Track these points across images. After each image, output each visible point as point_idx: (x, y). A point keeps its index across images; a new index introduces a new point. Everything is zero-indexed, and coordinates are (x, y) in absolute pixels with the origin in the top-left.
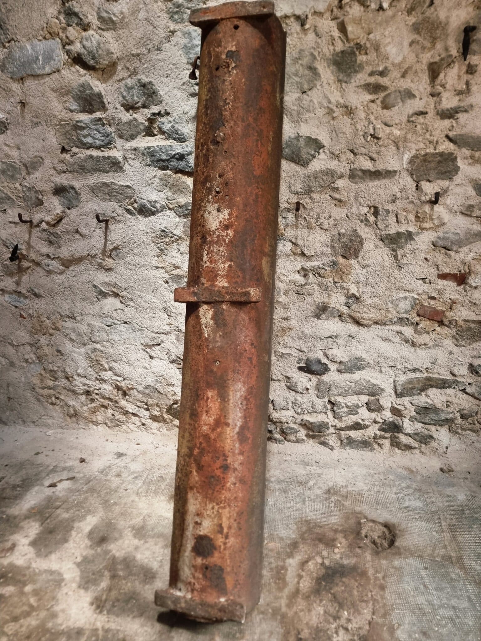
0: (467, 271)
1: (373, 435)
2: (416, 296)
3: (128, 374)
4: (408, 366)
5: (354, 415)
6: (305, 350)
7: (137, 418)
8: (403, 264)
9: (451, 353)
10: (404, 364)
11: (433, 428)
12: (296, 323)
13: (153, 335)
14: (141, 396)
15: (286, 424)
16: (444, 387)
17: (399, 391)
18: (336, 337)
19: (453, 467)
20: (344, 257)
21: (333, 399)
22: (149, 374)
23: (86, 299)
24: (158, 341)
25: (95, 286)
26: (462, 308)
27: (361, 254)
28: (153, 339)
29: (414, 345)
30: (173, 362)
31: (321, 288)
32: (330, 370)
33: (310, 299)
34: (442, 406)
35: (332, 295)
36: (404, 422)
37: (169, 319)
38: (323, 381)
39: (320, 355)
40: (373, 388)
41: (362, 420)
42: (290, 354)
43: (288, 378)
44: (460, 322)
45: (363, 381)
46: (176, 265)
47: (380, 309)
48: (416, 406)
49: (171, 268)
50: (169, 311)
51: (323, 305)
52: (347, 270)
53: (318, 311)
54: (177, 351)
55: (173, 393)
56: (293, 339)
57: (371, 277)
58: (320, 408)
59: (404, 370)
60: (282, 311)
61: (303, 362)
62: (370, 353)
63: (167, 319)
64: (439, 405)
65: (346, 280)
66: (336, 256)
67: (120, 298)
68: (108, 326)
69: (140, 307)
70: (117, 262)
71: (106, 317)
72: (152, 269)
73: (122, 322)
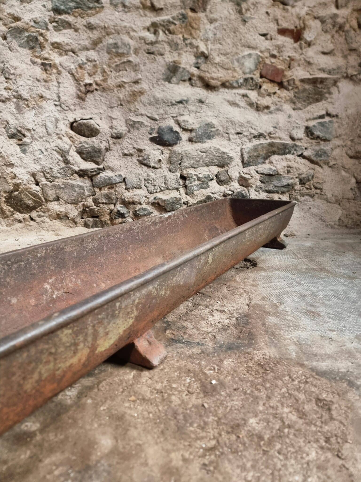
0: (302, 25)
2: (259, 53)
4: (253, 131)
5: (205, 188)
6: (157, 117)
8: (247, 18)
9: (290, 116)
10: (250, 130)
11: (276, 196)
12: (147, 86)
15: (139, 205)
16: (285, 154)
17: (246, 159)
18: (187, 101)
19: (295, 233)
20: (193, 10)
21: (185, 172)
26: (298, 68)
27: (209, 7)
29: (258, 108)
30: (12, 136)
31: (171, 47)
32: (181, 140)
33: (161, 60)
34: (284, 172)
35: (182, 54)
36: (251, 193)
37: (6, 82)
38: (175, 152)
39: (171, 123)
40: (222, 157)
41: (212, 193)
42: (142, 123)
43: (140, 151)
44: (298, 83)
45: (212, 149)
46: (16, 15)
47: (227, 69)
48: (262, 174)
49: (10, 19)
50: (7, 72)
51: (174, 65)
52: (196, 24)
53: (169, 73)
54: (17, 122)
55: (13, 175)
56: (145, 105)
57: (218, 33)
58: (172, 183)
59: (250, 137)
60: (133, 74)
61: (155, 131)
62: (219, 119)
63: (4, 82)
64: (282, 170)
65: (196, 37)
66: (185, 8)
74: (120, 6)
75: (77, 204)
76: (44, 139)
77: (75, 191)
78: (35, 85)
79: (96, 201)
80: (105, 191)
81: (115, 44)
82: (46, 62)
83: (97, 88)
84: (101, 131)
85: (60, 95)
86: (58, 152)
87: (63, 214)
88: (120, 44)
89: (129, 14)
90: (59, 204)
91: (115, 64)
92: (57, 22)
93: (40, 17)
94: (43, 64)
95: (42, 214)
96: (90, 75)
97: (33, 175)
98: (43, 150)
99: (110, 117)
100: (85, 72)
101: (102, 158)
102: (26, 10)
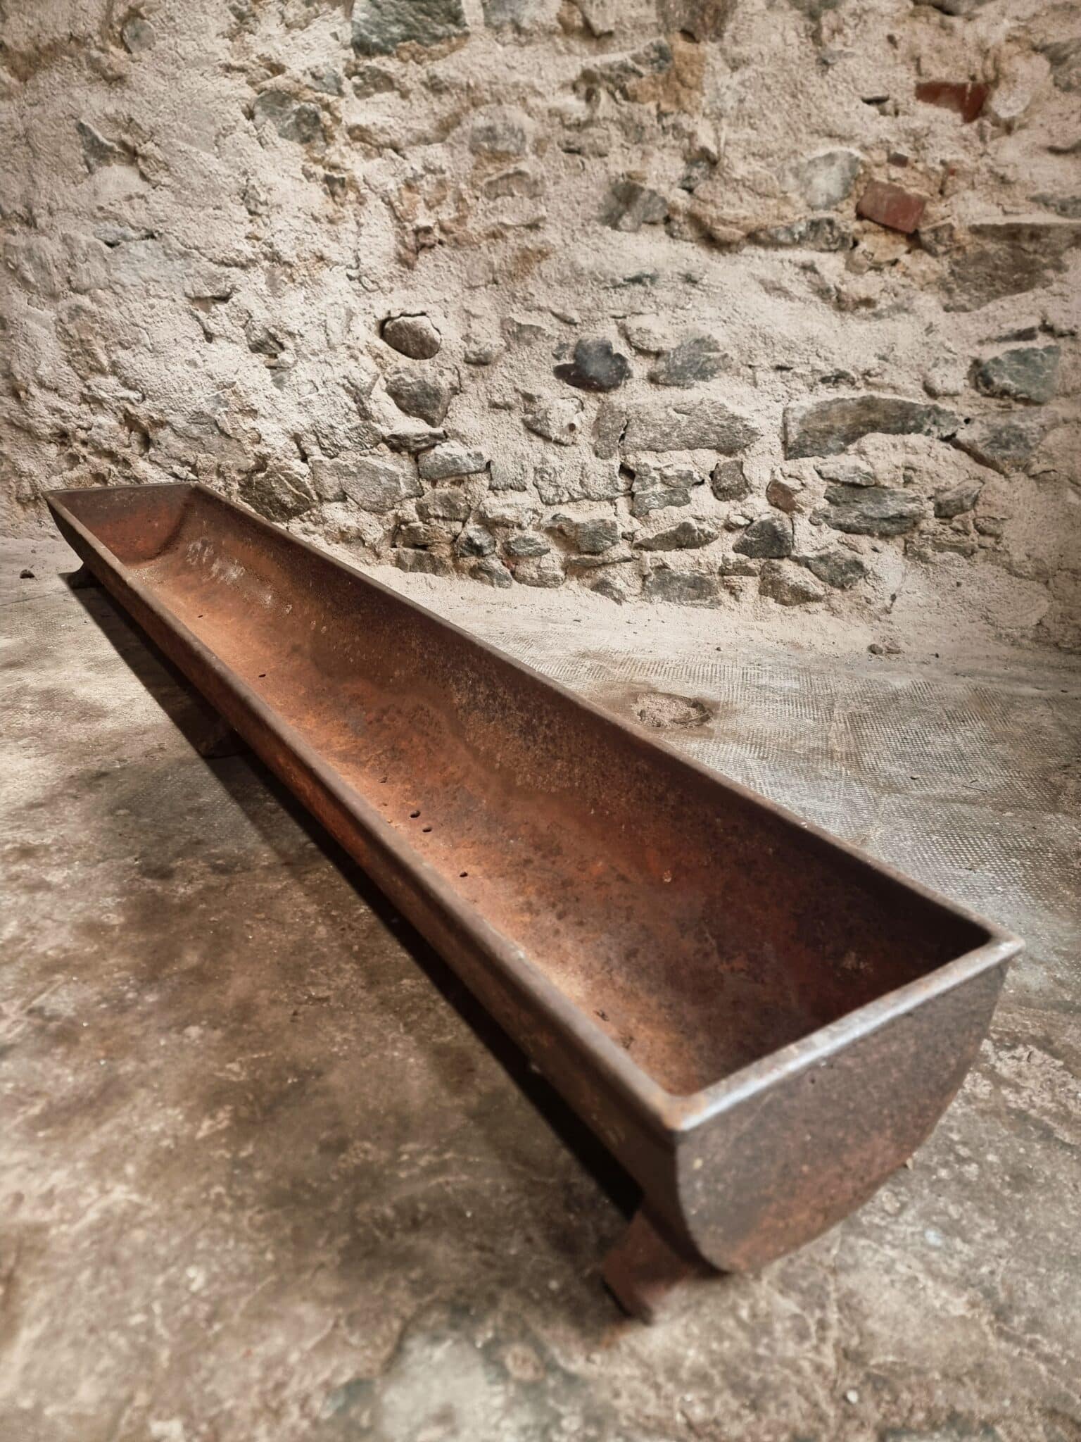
0: (991, 73)
1: (720, 563)
2: (857, 153)
3: (153, 382)
4: (821, 365)
5: (678, 504)
6: (575, 316)
8: (832, 55)
9: (930, 329)
10: (814, 360)
11: (864, 542)
12: (558, 236)
13: (214, 267)
14: (181, 445)
15: (516, 530)
16: (904, 430)
17: (793, 437)
18: (653, 278)
19: (902, 645)
20: (689, 35)
21: (631, 459)
22: (199, 380)
23: (59, 166)
24: (224, 287)
25: (82, 129)
26: (969, 194)
27: (731, 26)
28: (213, 279)
29: (842, 304)
30: (257, 348)
31: (627, 134)
32: (630, 376)
33: (597, 168)
34: (894, 480)
35: (651, 154)
36: (797, 527)
37: (251, 221)
38: (611, 408)
39: (609, 332)
40: (729, 428)
41: (697, 519)
42: (539, 329)
43: (529, 398)
44: (962, 236)
45: (706, 407)
46: (274, 61)
47: (765, 196)
48: (831, 479)
49: (263, 70)
50: (254, 198)
51: (627, 183)
52: (693, 73)
53: (614, 203)
54: (268, 315)
55: (254, 435)
56: (549, 286)
57: (750, 97)
58: (598, 485)
59: (811, 380)
60: (528, 203)
61: (568, 352)
62: (734, 328)
63: (246, 222)
64: (887, 476)
65: (689, 108)
66: (667, 32)
67: (140, 161)
68: (110, 245)
69: (185, 188)
70: (135, 55)
71: (106, 219)
72: (215, 74)
73: (143, 232)
74: (508, 28)
75: (382, 513)
76: (322, 357)
77: (380, 484)
78: (308, 230)
79: (422, 511)
80: (445, 489)
81: (490, 129)
82: (335, 175)
83: (443, 238)
84: (443, 345)
85: (361, 255)
86: (348, 391)
87: (353, 532)
88: (500, 129)
89: (528, 50)
90: (346, 509)
91: (486, 180)
92: (361, 75)
93: (326, 64)
94: (328, 180)
95: (312, 528)
96: (430, 207)
97: (297, 438)
98: (318, 383)
99: (467, 311)
100: (419, 197)
101: (440, 410)
102: (297, 46)
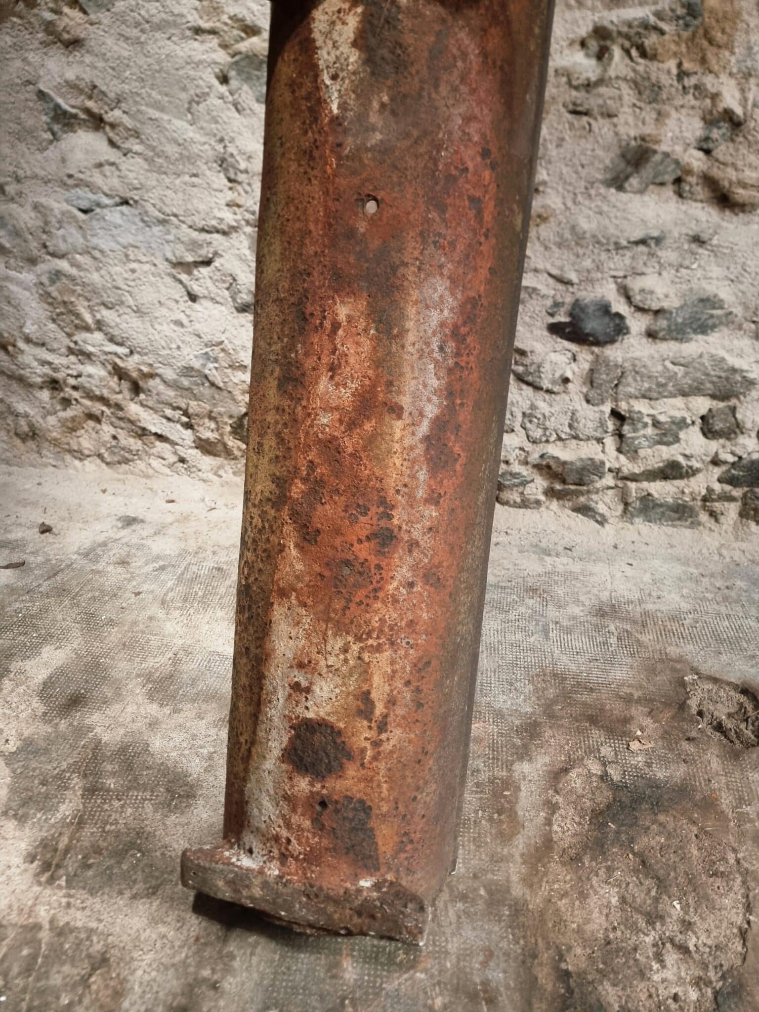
1: (704, 492)
3: (140, 340)
5: (668, 444)
6: (573, 277)
7: (167, 446)
12: (559, 200)
13: (195, 235)
14: (171, 393)
15: (504, 466)
18: (658, 241)
21: (623, 407)
22: (187, 339)
23: (22, 134)
24: (206, 252)
25: (41, 95)
28: (194, 245)
30: (243, 308)
31: (640, 93)
32: (628, 333)
33: (606, 129)
35: (668, 115)
37: (231, 189)
38: (606, 360)
39: (608, 292)
40: (727, 379)
41: (685, 456)
42: (535, 290)
45: (705, 360)
46: (249, 22)
49: (236, 32)
50: (233, 167)
51: (640, 146)
52: (723, 31)
53: (623, 165)
54: (253, 278)
56: (546, 248)
58: (588, 428)
61: (563, 310)
62: (741, 287)
63: (226, 190)
65: (716, 67)
67: (108, 128)
68: (85, 212)
69: (159, 157)
70: (93, 17)
71: (77, 186)
72: (183, 37)
73: (117, 199)
